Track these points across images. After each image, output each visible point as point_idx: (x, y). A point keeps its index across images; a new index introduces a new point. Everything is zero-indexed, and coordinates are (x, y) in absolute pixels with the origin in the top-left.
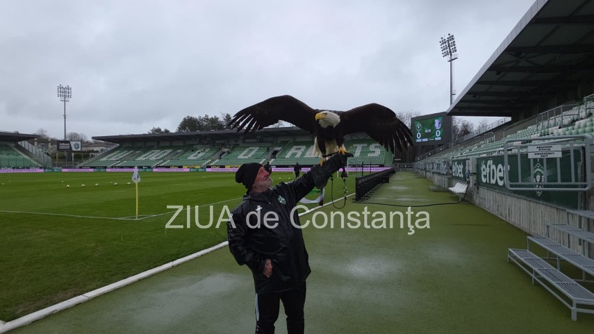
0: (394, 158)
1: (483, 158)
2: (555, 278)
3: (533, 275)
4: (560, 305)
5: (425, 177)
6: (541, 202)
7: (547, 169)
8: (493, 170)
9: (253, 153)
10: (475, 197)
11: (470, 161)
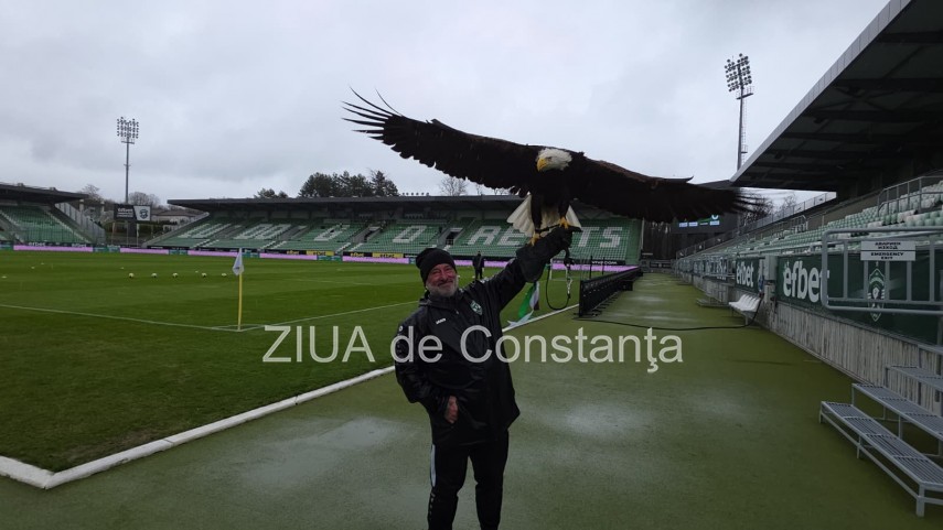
0: (642, 252)
1: (787, 257)
2: (893, 449)
3: (858, 445)
4: (898, 491)
5: (691, 284)
6: (878, 331)
7: (891, 279)
8: (803, 277)
9: (417, 234)
10: (771, 318)
11: (766, 261)
